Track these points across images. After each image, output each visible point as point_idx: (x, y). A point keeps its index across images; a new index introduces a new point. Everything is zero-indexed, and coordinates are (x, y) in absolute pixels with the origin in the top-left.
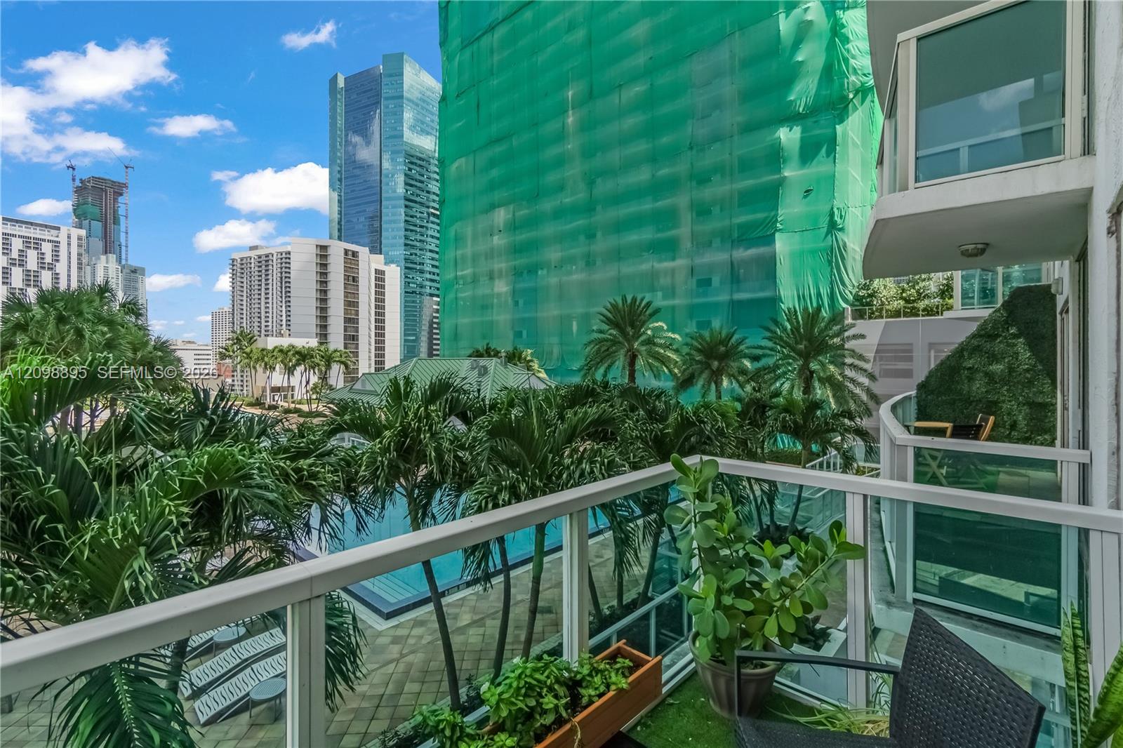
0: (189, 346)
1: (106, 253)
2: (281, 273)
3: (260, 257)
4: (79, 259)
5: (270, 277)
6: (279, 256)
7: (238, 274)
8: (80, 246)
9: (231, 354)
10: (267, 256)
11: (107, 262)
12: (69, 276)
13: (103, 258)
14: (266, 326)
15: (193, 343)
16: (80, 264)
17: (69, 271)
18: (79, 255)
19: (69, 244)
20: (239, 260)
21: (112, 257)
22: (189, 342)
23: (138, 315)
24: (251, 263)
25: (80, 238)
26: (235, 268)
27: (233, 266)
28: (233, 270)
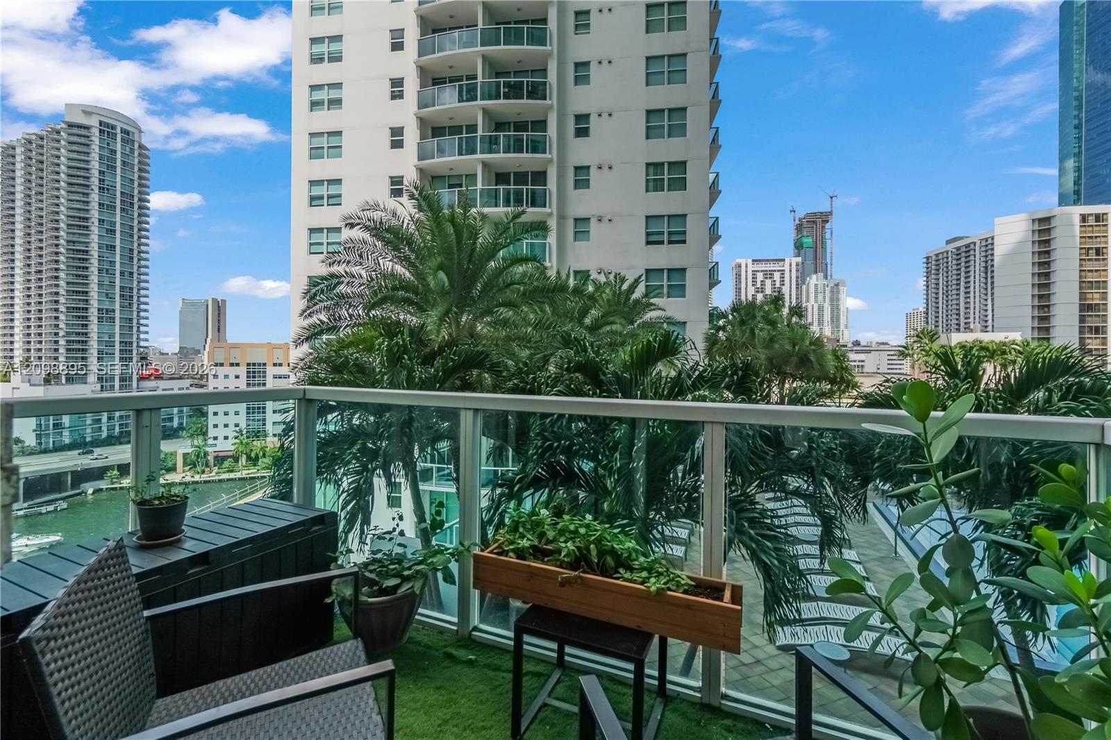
0: (882, 347)
1: (816, 272)
2: (986, 262)
3: (958, 249)
4: (797, 281)
5: (972, 268)
6: (984, 243)
7: (933, 272)
8: (797, 271)
9: (911, 352)
10: (967, 246)
11: (817, 280)
12: (790, 295)
13: (814, 277)
14: (966, 323)
15: (887, 344)
16: (797, 284)
17: (790, 291)
18: (797, 277)
19: (790, 271)
20: (934, 258)
21: (821, 275)
22: (883, 344)
23: (800, 316)
24: (947, 258)
25: (797, 265)
26: (930, 265)
27: (927, 264)
28: (928, 268)
